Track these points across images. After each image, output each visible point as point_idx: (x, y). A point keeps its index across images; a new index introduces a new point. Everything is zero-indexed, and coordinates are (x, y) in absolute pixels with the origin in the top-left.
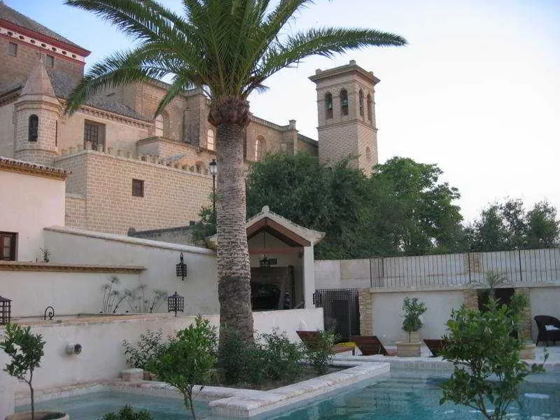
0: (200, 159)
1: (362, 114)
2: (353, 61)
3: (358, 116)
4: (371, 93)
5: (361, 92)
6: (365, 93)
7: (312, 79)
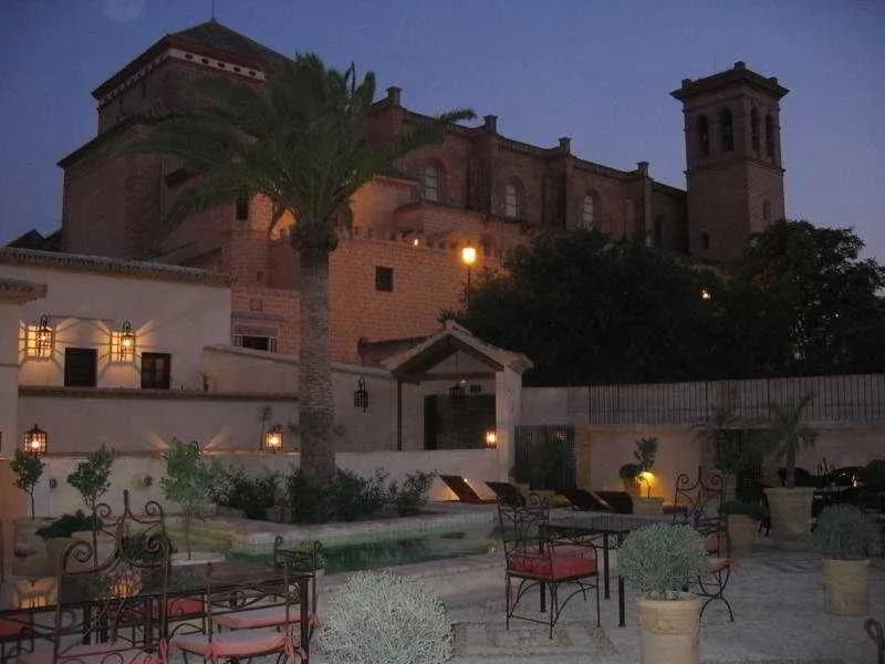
0: (488, 231)
1: (756, 146)
2: (740, 65)
3: (749, 151)
4: (773, 113)
5: (754, 112)
6: (763, 112)
7: (676, 94)
